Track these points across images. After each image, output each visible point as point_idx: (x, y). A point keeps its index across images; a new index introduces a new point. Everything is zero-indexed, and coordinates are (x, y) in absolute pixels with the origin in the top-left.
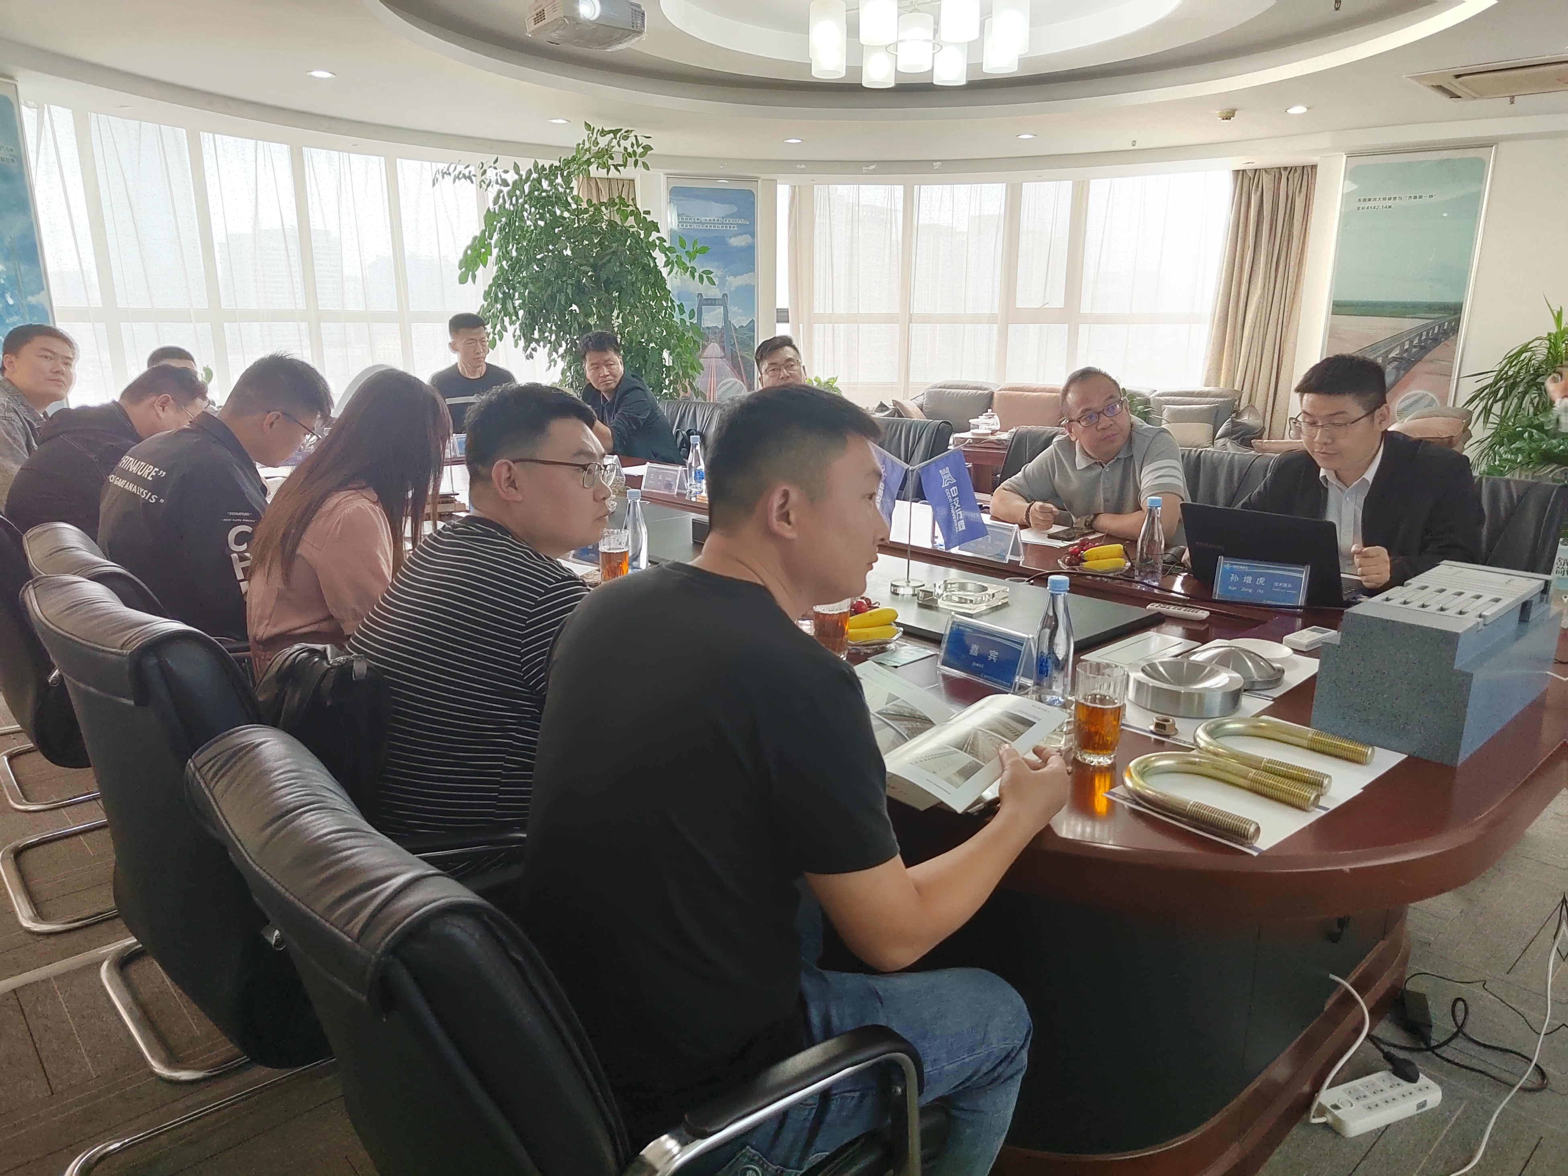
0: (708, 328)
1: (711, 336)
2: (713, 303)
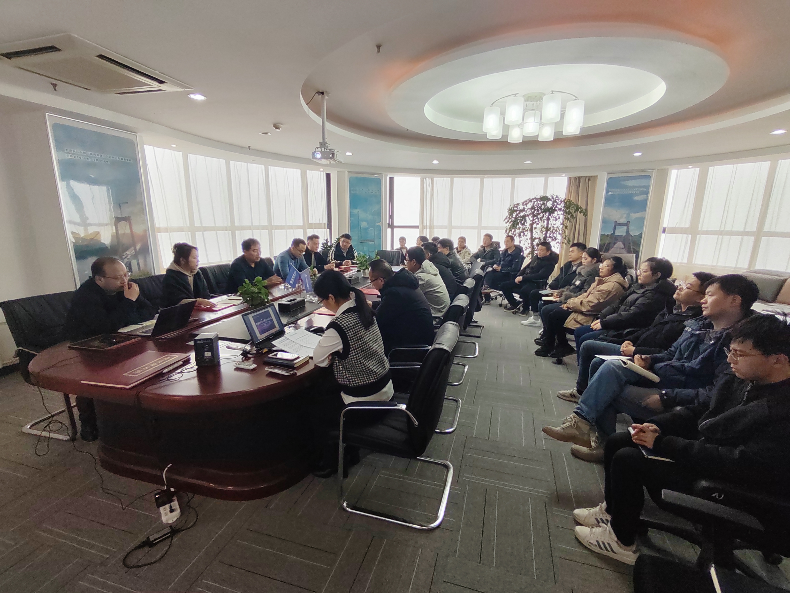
2: (622, 225)
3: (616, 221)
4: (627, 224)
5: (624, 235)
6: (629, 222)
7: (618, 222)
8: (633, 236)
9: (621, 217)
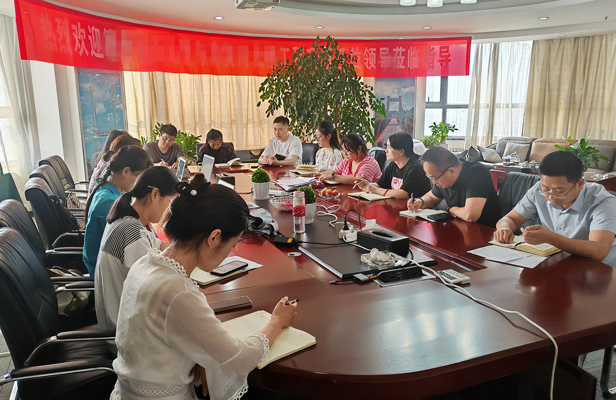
0: (392, 112)
1: (393, 115)
2: (394, 100)
3: (389, 97)
4: (399, 99)
5: (397, 111)
6: (401, 96)
8: (406, 111)
9: (393, 93)
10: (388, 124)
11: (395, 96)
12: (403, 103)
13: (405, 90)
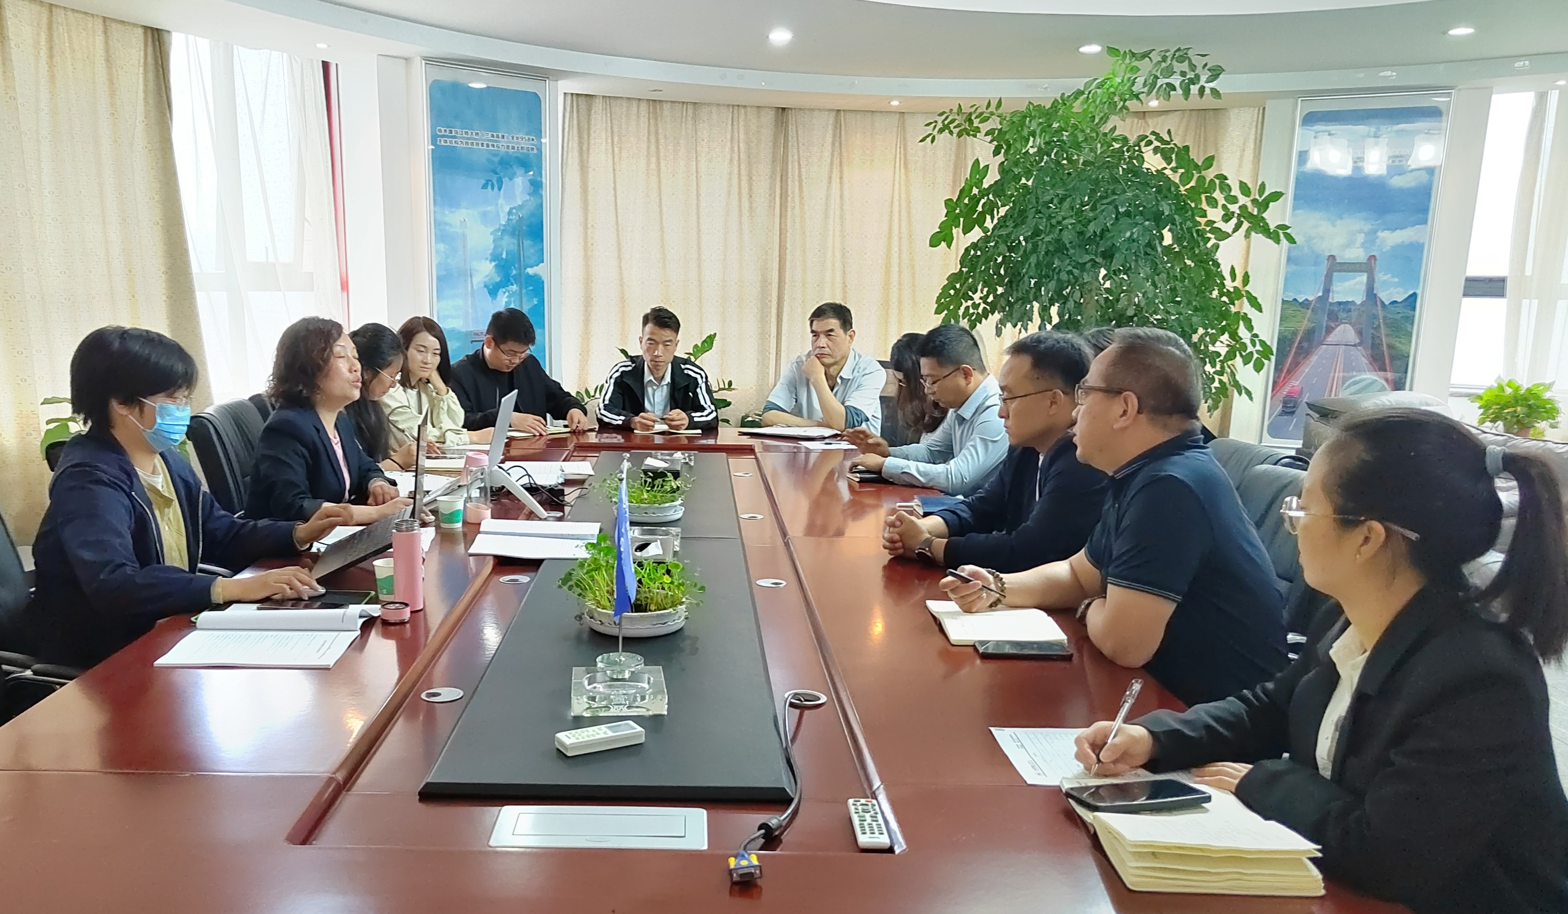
0: (1340, 303)
2: (1352, 268)
3: (1333, 257)
4: (1368, 267)
5: (1359, 302)
6: (1373, 257)
7: (1338, 260)
8: (1387, 303)
9: (1349, 244)
10: (1321, 343)
11: (1356, 254)
12: (1381, 277)
13: (1391, 238)
